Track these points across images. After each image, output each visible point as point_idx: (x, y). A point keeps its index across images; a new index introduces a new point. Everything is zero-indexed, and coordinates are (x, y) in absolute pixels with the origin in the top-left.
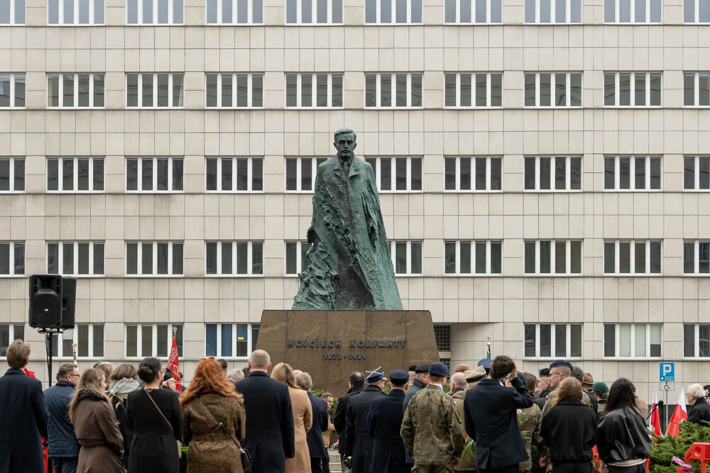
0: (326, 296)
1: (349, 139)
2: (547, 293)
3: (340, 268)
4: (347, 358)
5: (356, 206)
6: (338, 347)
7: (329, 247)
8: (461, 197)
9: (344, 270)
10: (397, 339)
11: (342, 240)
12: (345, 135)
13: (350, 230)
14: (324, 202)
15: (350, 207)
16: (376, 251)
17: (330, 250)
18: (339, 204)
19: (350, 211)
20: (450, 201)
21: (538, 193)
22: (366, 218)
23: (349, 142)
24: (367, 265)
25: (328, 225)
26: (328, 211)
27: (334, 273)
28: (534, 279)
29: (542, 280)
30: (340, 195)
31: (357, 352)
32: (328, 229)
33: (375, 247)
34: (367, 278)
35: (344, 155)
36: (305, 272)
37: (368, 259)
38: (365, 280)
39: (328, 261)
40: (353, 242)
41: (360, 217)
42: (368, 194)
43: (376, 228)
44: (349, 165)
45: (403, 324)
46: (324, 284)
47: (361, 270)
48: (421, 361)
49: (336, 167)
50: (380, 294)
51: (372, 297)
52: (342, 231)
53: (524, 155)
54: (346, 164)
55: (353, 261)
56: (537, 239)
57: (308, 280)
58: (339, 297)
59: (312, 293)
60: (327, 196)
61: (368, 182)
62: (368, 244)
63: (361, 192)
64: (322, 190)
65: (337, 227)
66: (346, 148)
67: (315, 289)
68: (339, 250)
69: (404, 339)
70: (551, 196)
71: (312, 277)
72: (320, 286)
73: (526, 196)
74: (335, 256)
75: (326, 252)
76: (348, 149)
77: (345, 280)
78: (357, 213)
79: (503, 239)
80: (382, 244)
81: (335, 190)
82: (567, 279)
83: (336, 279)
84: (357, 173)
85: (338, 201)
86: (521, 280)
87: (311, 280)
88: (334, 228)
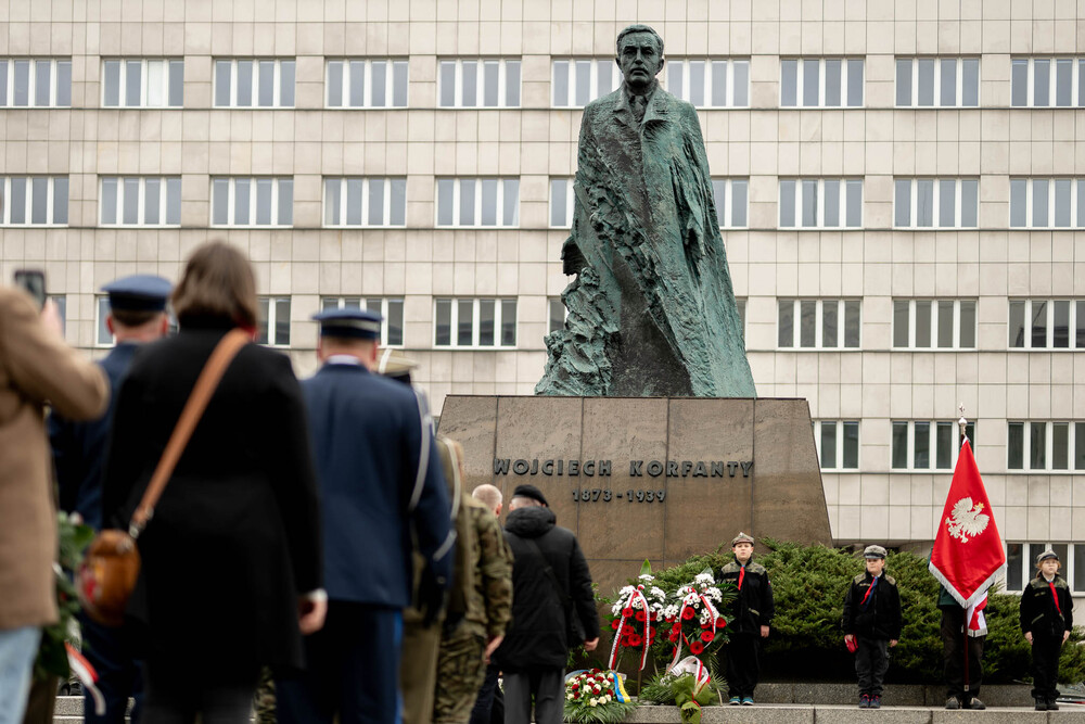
0: (592, 375)
1: (645, 44)
2: (1040, 497)
3: (624, 318)
4: (625, 499)
5: (658, 186)
6: (605, 474)
7: (605, 276)
8: (917, 359)
9: (633, 322)
10: (736, 458)
11: (629, 258)
12: (637, 35)
13: (644, 235)
14: (593, 182)
15: (644, 186)
16: (700, 283)
17: (606, 283)
18: (623, 181)
19: (645, 195)
20: (900, 363)
21: (1029, 352)
22: (680, 214)
23: (647, 51)
24: (679, 310)
25: (599, 227)
26: (601, 200)
27: (611, 328)
28: (1021, 477)
29: (1033, 478)
30: (625, 162)
31: (646, 485)
32: (600, 237)
33: (698, 274)
34: (678, 336)
35: (633, 78)
36: (556, 333)
37: (682, 298)
38: (674, 341)
39: (601, 304)
40: (651, 260)
41: (665, 208)
42: (684, 163)
43: (700, 232)
44: (645, 102)
45: (748, 427)
46: (589, 350)
47: (666, 321)
48: (786, 506)
49: (619, 106)
50: (706, 371)
51: (687, 375)
52: (628, 240)
53: (1009, 297)
54: (639, 99)
55: (650, 302)
56: (1026, 420)
57: (561, 347)
58: (622, 378)
59: (565, 370)
60: (598, 168)
61: (686, 138)
62: (682, 266)
63: (669, 156)
64: (591, 156)
65: (619, 232)
66: (639, 63)
67: (571, 363)
68: (622, 282)
69: (750, 460)
70: (1048, 356)
71: (569, 341)
72: (581, 355)
73: (1010, 357)
74: (615, 295)
75: (596, 287)
76: (643, 66)
77: (634, 344)
78: (660, 200)
79: (977, 420)
80: (715, 274)
81: (615, 152)
82: (1070, 478)
83: (614, 340)
84: (661, 118)
85: (620, 175)
86: (1002, 479)
87: (567, 346)
88: (612, 234)
